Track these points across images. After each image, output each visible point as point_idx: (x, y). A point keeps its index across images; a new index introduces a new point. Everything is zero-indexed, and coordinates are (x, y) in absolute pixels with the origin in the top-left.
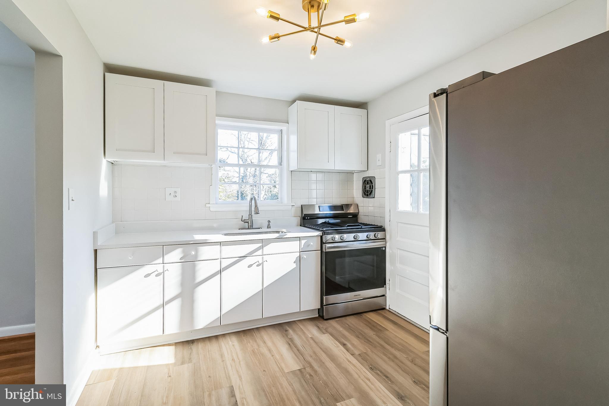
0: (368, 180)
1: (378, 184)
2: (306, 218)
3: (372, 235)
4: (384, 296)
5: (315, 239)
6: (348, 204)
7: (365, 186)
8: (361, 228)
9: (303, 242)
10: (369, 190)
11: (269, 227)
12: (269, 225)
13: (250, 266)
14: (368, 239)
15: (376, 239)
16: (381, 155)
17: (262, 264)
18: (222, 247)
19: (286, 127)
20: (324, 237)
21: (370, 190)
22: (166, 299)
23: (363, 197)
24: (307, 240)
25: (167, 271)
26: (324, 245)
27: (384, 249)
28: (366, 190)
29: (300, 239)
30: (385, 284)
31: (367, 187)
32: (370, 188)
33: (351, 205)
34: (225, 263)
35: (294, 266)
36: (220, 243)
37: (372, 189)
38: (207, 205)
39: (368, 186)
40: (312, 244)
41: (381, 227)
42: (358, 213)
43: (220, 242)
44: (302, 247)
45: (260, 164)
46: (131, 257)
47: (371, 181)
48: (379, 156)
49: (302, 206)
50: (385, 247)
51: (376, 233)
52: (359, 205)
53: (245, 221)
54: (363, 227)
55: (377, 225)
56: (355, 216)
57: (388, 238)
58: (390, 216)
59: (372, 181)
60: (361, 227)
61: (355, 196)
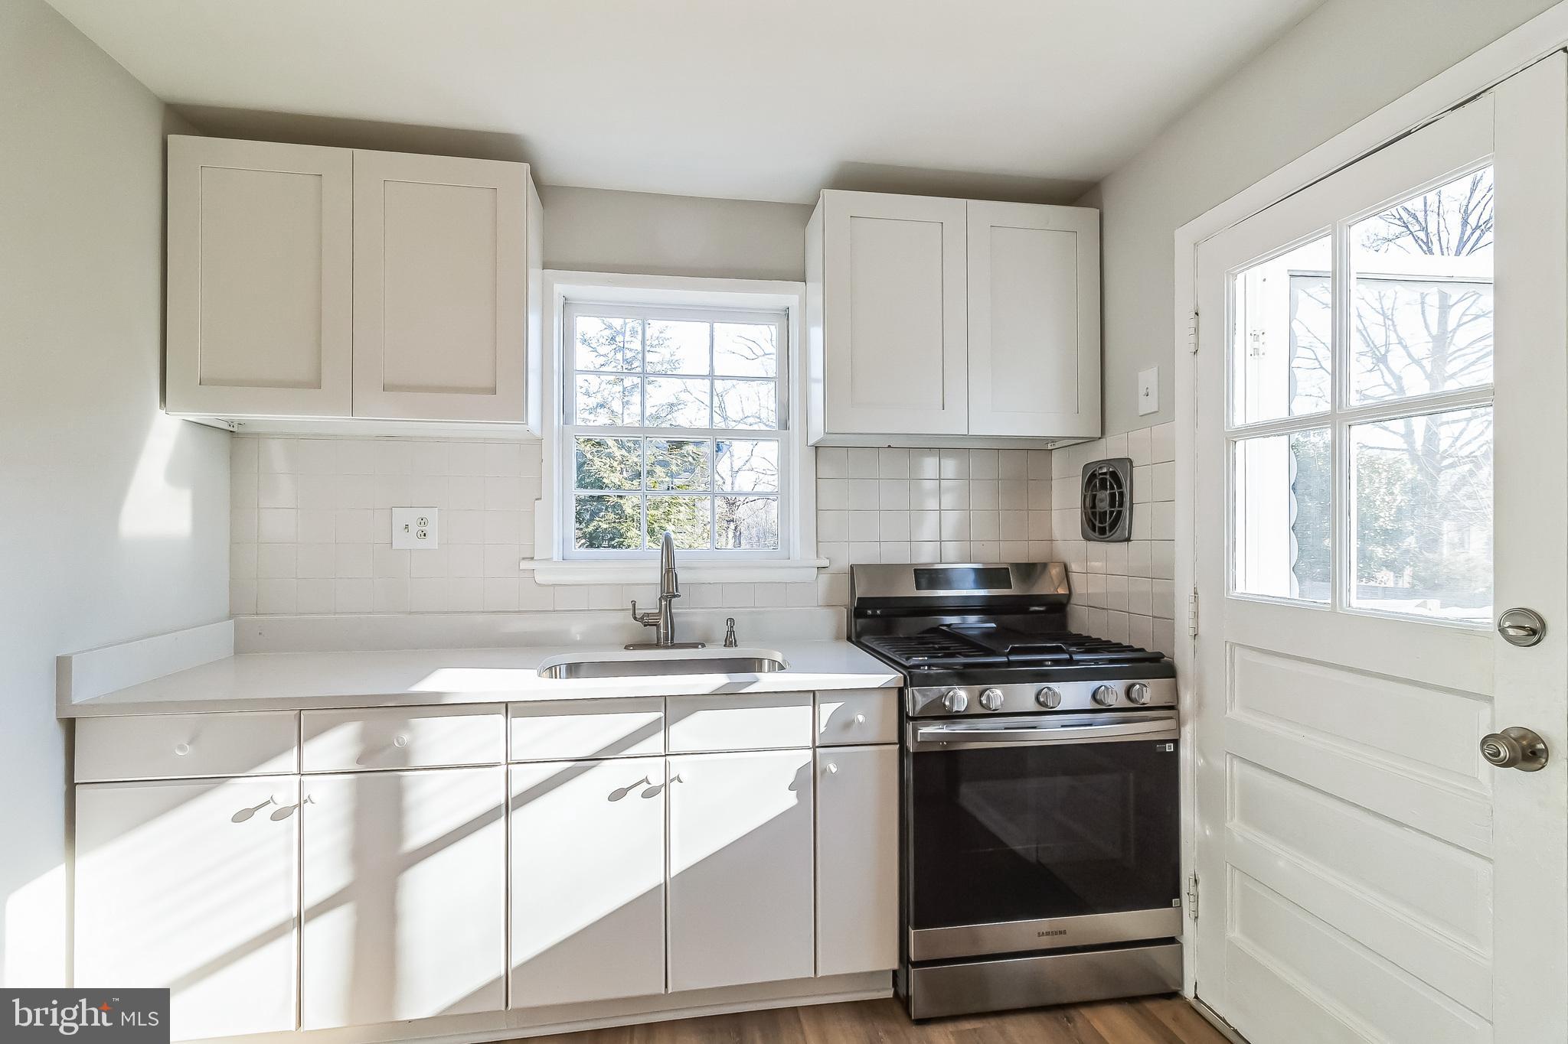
0: (1105, 474)
1: (1142, 488)
2: (870, 612)
3: (1115, 690)
4: (1171, 940)
5: (876, 700)
6: (1034, 565)
7: (1094, 497)
8: (1070, 661)
9: (827, 710)
10: (1108, 509)
11: (730, 641)
12: (731, 632)
13: (617, 795)
14: (1099, 707)
15: (1134, 710)
16: (1156, 368)
17: (663, 789)
18: (513, 719)
19: (797, 296)
20: (909, 692)
21: (1111, 513)
22: (309, 901)
23: (1087, 538)
24: (841, 704)
25: (309, 802)
26: (910, 727)
27: (1170, 748)
28: (1098, 510)
29: (814, 697)
30: (1178, 895)
31: (1102, 501)
32: (1112, 504)
33: (1045, 566)
34: (524, 779)
35: (790, 800)
36: (507, 708)
37: (1121, 504)
38: (524, 565)
39: (1104, 495)
40: (861, 718)
41: (1157, 658)
42: (1069, 596)
43: (507, 704)
44: (823, 729)
45: (714, 427)
46: (181, 748)
47: (1114, 475)
48: (1148, 378)
49: (852, 567)
50: (1176, 742)
51: (1133, 685)
52: (1074, 567)
53: (647, 621)
54: (1076, 657)
55: (1142, 650)
56: (1058, 607)
57: (1187, 701)
58: (1196, 615)
59: (1121, 475)
60: (1067, 656)
61: (1057, 533)
